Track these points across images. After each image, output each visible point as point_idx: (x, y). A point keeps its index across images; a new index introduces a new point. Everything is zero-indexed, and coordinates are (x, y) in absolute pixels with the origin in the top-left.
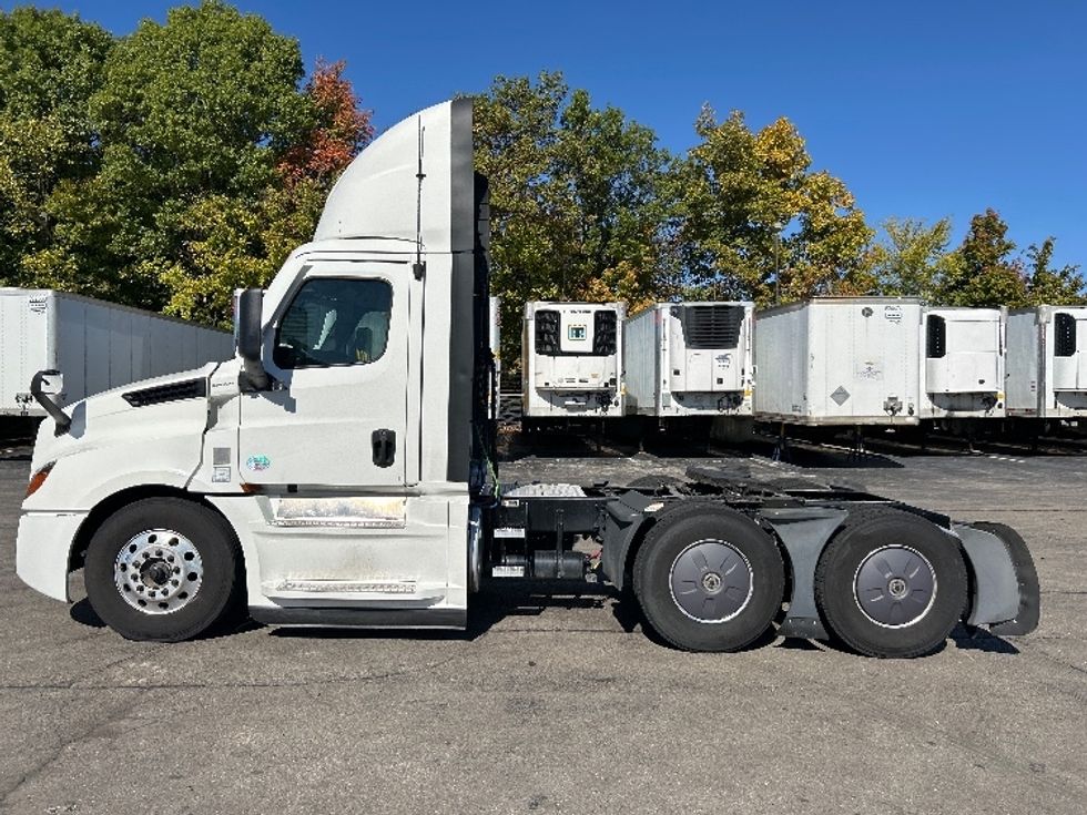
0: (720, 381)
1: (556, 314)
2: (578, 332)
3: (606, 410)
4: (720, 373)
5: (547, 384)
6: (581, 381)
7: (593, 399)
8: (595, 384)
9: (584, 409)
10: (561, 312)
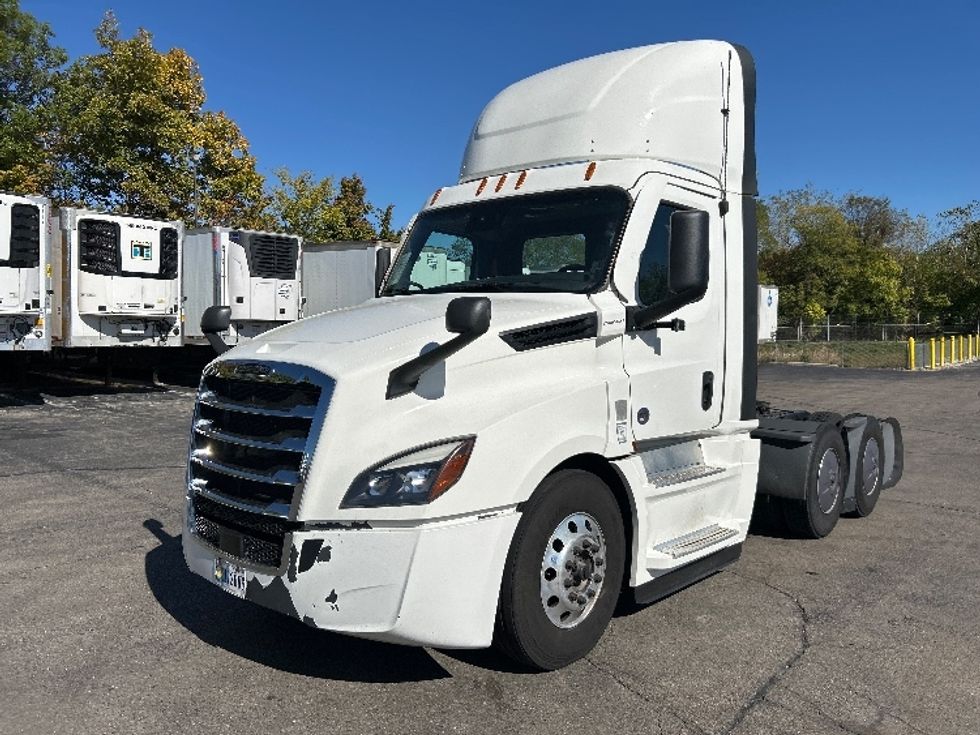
0: (283, 311)
1: (115, 227)
2: (141, 250)
3: (163, 340)
4: (282, 303)
5: (102, 308)
6: (146, 307)
7: (151, 328)
8: (160, 310)
9: (140, 337)
10: (121, 225)
